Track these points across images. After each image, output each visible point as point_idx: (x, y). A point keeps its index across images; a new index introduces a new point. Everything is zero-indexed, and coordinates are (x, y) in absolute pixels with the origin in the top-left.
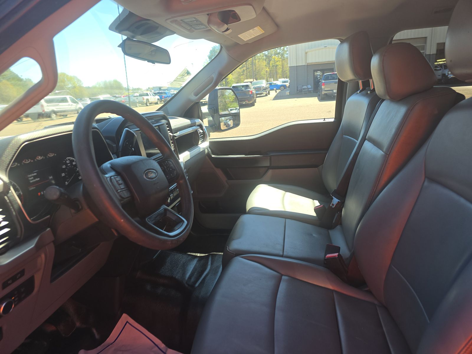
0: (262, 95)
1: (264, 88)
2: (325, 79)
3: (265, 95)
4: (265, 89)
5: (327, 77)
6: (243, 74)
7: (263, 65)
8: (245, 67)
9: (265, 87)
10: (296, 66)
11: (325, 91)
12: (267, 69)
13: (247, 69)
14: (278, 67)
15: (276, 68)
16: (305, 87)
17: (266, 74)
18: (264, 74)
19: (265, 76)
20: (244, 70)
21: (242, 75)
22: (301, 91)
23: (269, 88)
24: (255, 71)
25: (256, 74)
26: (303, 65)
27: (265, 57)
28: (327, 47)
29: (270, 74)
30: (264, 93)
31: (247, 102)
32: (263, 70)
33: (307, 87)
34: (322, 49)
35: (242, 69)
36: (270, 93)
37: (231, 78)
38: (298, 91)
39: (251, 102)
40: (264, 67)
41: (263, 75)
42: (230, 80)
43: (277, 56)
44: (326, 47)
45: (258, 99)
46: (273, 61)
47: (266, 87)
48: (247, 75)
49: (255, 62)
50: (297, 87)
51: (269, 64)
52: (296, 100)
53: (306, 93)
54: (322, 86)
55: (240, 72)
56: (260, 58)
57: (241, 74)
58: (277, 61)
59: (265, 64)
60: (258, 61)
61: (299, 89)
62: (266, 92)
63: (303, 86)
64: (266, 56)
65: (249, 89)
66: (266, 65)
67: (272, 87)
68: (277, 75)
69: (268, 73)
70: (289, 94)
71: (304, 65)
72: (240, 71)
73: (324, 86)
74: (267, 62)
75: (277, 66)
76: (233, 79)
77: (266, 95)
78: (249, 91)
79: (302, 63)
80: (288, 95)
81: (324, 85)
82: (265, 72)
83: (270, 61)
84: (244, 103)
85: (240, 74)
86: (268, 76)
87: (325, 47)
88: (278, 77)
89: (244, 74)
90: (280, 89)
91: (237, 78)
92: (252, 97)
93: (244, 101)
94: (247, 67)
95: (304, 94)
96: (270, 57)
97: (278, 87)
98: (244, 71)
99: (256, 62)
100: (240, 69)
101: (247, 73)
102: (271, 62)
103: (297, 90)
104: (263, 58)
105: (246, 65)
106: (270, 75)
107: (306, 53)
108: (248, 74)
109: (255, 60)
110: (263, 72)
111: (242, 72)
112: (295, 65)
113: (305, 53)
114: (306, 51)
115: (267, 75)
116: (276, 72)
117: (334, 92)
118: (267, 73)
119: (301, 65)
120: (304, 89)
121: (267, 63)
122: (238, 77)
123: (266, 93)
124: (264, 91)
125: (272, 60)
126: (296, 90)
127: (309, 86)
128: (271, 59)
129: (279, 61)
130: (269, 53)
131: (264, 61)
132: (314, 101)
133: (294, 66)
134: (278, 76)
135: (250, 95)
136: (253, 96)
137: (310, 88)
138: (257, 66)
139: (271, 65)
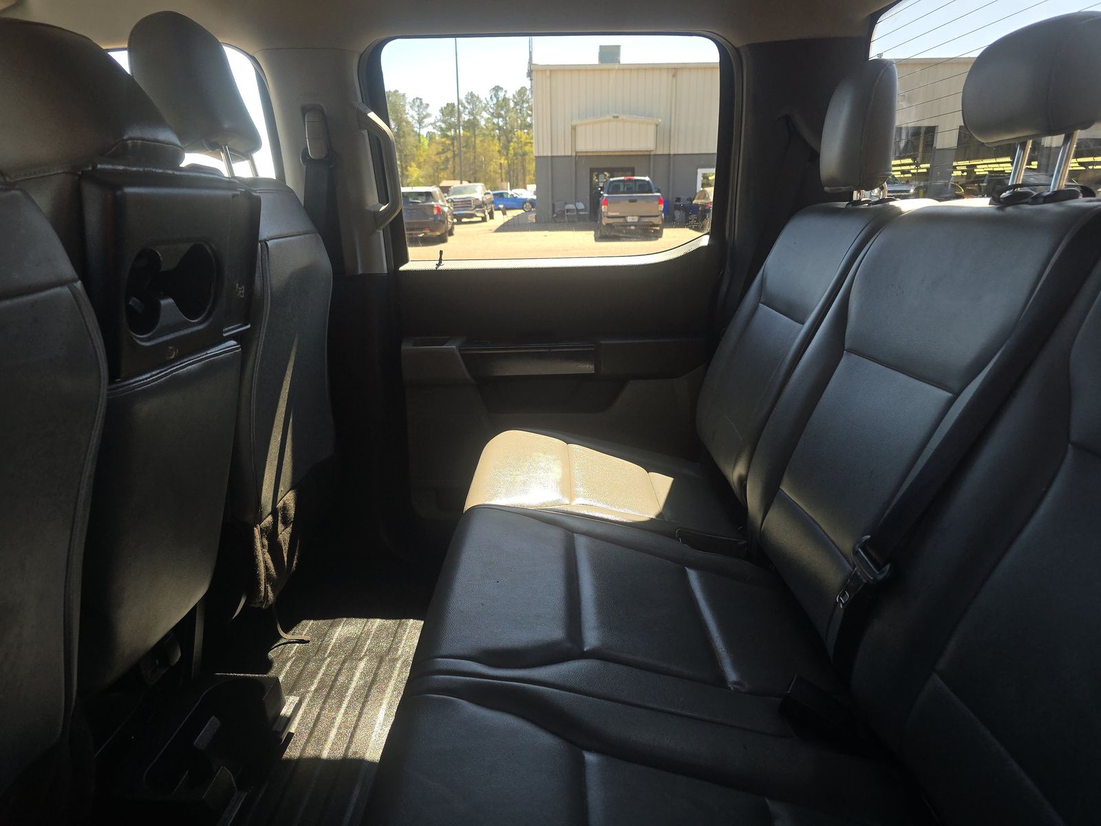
0: (475, 219)
1: (479, 203)
2: (610, 190)
3: (480, 219)
4: (480, 206)
5: (615, 185)
6: (444, 166)
7: (493, 151)
8: (449, 152)
9: (481, 200)
10: (552, 157)
11: (609, 217)
12: (502, 161)
13: (454, 156)
14: (527, 157)
15: (523, 160)
16: (571, 206)
17: (500, 171)
18: (495, 172)
19: (497, 176)
20: (447, 157)
21: (443, 169)
22: (562, 214)
23: (493, 203)
24: (475, 162)
25: (476, 170)
26: (566, 154)
27: (497, 131)
28: (620, 118)
29: (508, 173)
30: (478, 214)
31: (429, 233)
32: (492, 163)
33: (574, 208)
34: (609, 121)
35: (443, 157)
36: (495, 216)
37: (415, 175)
38: (555, 215)
39: (438, 233)
40: (496, 154)
41: (492, 173)
42: (414, 179)
43: (526, 131)
44: (617, 117)
45: (458, 229)
46: (515, 142)
47: (483, 202)
48: (454, 171)
49: (475, 141)
50: (553, 205)
51: (506, 148)
52: (546, 236)
53: (574, 222)
54: (603, 207)
55: (437, 162)
56: (487, 132)
57: (442, 167)
58: (526, 144)
59: (497, 148)
60: (481, 141)
61: (557, 209)
62: (484, 212)
63: (566, 204)
64: (500, 128)
65: (433, 203)
66: (499, 151)
67: (501, 201)
68: (524, 175)
69: (503, 171)
70: (534, 220)
71: (570, 154)
72: (438, 160)
73: (606, 207)
74: (501, 145)
75: (524, 154)
76: (422, 177)
77: (484, 220)
78: (433, 206)
79: (564, 150)
80: (532, 223)
81: (605, 204)
82: (497, 167)
83: (509, 142)
84: (421, 235)
85: (437, 168)
86: (504, 177)
87: (614, 117)
88: (527, 181)
89: (447, 168)
90: (523, 208)
91: (430, 176)
92: (441, 221)
93: (421, 229)
94: (454, 152)
95: (569, 222)
96: (511, 132)
97: (520, 203)
98: (447, 160)
99: (478, 141)
100: (438, 156)
101: (454, 167)
102: (512, 144)
103: (553, 212)
104: (492, 133)
105: (454, 147)
106: (510, 176)
107: (574, 128)
108: (458, 168)
109: (475, 136)
110: (493, 167)
111: (443, 163)
112: (550, 154)
113: (572, 129)
114: (574, 123)
115: (501, 174)
116: (524, 168)
117: (627, 222)
118: (501, 169)
119: (563, 154)
120: (568, 211)
121: (502, 147)
122: (434, 175)
123: (483, 215)
124: (478, 209)
125: (515, 139)
126: (550, 213)
127: (581, 206)
128: (512, 138)
129: (529, 145)
130: (506, 124)
131: (496, 141)
132: (586, 238)
133: (547, 157)
134: (527, 178)
135: (434, 216)
136: (443, 219)
137: (582, 210)
138: (479, 150)
139: (512, 152)
